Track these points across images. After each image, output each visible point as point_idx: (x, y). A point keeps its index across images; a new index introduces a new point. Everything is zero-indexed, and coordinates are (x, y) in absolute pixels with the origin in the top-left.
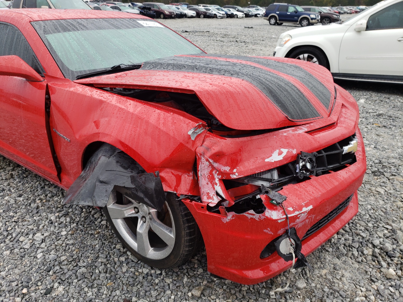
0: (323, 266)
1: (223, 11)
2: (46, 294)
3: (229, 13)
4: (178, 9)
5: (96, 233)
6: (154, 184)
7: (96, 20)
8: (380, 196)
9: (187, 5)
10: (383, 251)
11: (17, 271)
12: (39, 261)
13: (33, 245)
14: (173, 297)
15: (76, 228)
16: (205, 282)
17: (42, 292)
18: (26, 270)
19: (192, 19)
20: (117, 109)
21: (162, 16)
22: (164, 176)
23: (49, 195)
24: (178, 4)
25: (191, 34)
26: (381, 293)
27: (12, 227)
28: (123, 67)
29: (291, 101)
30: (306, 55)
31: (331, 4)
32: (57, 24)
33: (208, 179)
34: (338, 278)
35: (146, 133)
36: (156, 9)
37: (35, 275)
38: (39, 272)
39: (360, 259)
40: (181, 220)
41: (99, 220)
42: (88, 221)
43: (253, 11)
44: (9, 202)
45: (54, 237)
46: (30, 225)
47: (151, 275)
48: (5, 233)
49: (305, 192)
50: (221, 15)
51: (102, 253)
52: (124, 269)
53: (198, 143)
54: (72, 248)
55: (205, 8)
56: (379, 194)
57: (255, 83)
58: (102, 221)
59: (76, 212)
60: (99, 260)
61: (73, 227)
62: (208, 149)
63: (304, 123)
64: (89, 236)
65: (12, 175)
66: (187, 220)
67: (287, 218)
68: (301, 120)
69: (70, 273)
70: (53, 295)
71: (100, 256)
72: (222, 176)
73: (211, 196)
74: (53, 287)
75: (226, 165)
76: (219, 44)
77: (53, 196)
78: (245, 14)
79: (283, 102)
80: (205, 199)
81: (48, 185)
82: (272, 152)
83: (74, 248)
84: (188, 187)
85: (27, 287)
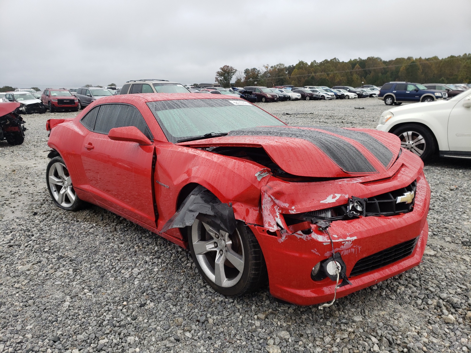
0: (383, 309)
1: (332, 92)
2: (141, 307)
3: (338, 94)
4: (282, 91)
5: (182, 271)
6: (227, 212)
7: (195, 100)
8: (464, 262)
9: (292, 87)
10: (449, 304)
11: (119, 291)
12: (136, 286)
13: (131, 276)
14: (241, 317)
15: (166, 267)
16: (271, 310)
17: (138, 305)
18: (126, 291)
19: (296, 102)
20: (205, 160)
21: (264, 99)
22: (236, 208)
23: (145, 243)
24: (282, 86)
25: (292, 116)
26: (434, 331)
27: (116, 263)
28: (213, 134)
29: (348, 157)
30: (410, 133)
31: (468, 80)
32: (165, 103)
33: (270, 211)
34: (396, 318)
35: (224, 175)
36: (257, 92)
37: (132, 294)
38: (136, 293)
39: (422, 307)
40: (249, 245)
41: (186, 262)
42: (176, 263)
43: (367, 91)
44: (113, 247)
45: (148, 271)
46: (129, 263)
47: (225, 302)
48: (111, 267)
49: (351, 226)
50: (330, 97)
51: (186, 285)
52: (203, 297)
53: (263, 184)
54: (162, 280)
55: (312, 89)
56: (463, 261)
57: (315, 143)
58: (187, 263)
59: (167, 256)
60: (183, 289)
61: (164, 266)
62: (271, 188)
63: (359, 175)
64: (176, 273)
65: (115, 228)
66: (253, 245)
67: (331, 242)
68: (356, 173)
69: (159, 295)
70: (146, 308)
71: (184, 287)
72: (282, 211)
73: (272, 225)
74: (146, 304)
75: (285, 202)
76: (322, 125)
77: (148, 245)
78: (358, 94)
79: (339, 158)
80: (266, 226)
81: (145, 236)
82: (327, 196)
83: (163, 280)
84: (255, 218)
85: (127, 301)
